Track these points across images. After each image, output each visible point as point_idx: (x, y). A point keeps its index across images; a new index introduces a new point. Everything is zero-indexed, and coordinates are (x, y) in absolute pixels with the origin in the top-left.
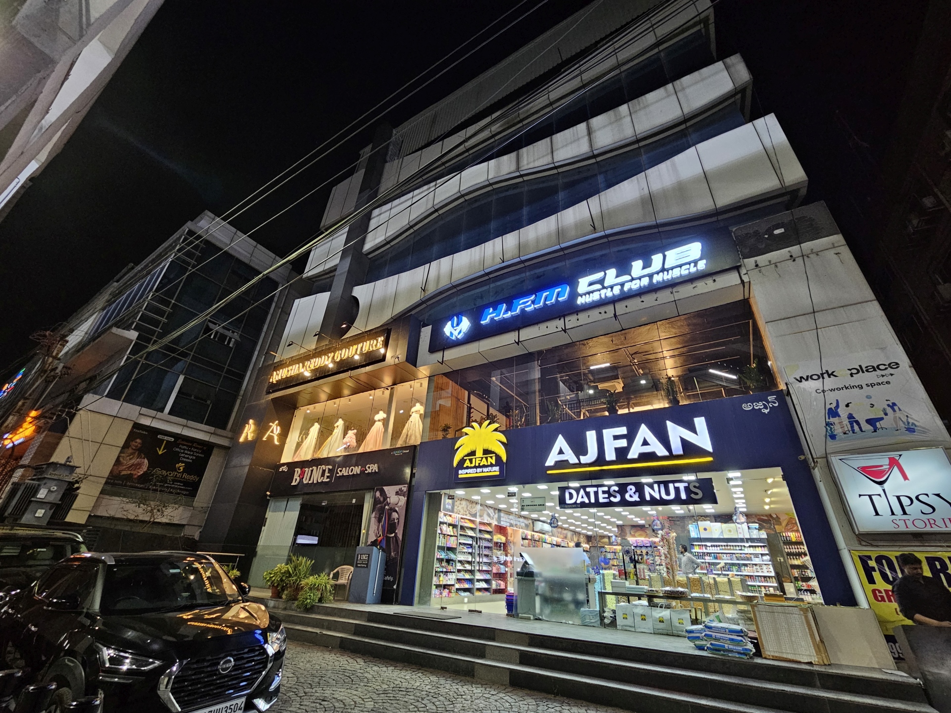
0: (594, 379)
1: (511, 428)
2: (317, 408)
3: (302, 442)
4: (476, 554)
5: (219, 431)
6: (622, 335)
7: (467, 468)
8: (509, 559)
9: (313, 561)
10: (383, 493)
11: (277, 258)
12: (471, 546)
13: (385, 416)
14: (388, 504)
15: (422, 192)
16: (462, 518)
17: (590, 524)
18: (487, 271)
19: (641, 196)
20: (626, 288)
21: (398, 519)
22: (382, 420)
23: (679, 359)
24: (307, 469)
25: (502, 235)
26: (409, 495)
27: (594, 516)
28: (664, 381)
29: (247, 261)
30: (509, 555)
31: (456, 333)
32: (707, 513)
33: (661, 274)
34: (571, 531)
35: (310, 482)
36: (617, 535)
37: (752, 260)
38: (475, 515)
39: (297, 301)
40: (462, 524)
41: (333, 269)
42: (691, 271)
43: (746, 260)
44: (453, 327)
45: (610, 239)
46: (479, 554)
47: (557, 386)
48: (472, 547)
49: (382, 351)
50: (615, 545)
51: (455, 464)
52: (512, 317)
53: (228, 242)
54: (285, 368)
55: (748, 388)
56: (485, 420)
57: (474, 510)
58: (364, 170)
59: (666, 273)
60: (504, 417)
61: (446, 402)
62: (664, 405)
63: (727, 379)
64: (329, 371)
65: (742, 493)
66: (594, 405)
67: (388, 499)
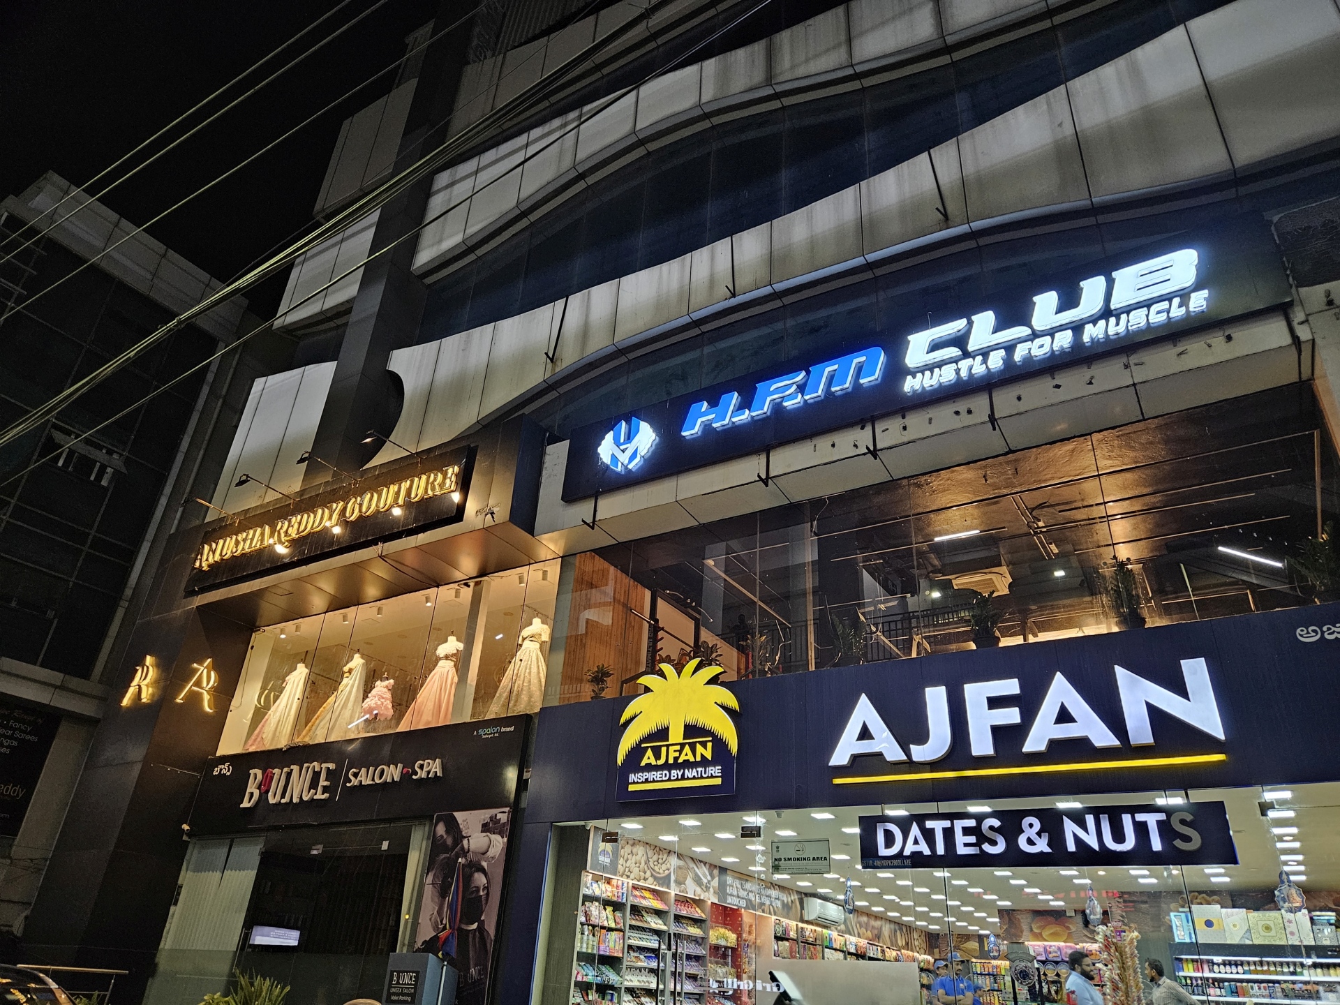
0: (944, 565)
1: (751, 677)
2: (303, 627)
3: (267, 707)
4: (668, 974)
5: (74, 682)
6: (1008, 463)
7: (649, 767)
8: (745, 985)
9: (288, 988)
10: (453, 826)
11: (215, 282)
12: (655, 953)
13: (461, 646)
14: (464, 853)
15: (549, 133)
16: (635, 887)
17: (934, 905)
18: (697, 316)
19: (1056, 142)
20: (1018, 355)
21: (487, 888)
22: (453, 655)
23: (1144, 521)
24: (276, 771)
25: (731, 235)
26: (514, 832)
27: (944, 886)
28: (1108, 572)
29: (142, 288)
30: (744, 976)
31: (624, 458)
32: (1215, 884)
33: (1102, 323)
34: (891, 921)
35: (283, 801)
36: (1000, 932)
37: (1320, 289)
38: (666, 881)
39: (259, 383)
40: (637, 902)
41: (343, 309)
42: (1171, 315)
43: (1304, 291)
44: (617, 443)
45: (983, 241)
46: (674, 974)
47: (858, 580)
48: (657, 957)
49: (456, 497)
50: (995, 958)
51: (620, 758)
52: (754, 422)
53: (102, 245)
54: (230, 536)
55: (1310, 591)
56: (691, 659)
57: (664, 867)
58: (414, 82)
59: (1113, 320)
60: (735, 652)
61: (603, 617)
62: (1109, 626)
63: (1259, 569)
64: (331, 544)
65: (1295, 838)
66: (944, 624)
67: (465, 842)
